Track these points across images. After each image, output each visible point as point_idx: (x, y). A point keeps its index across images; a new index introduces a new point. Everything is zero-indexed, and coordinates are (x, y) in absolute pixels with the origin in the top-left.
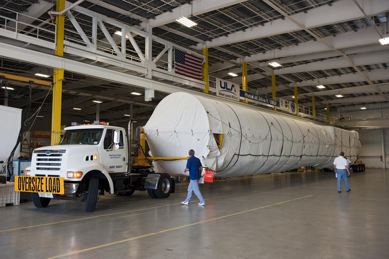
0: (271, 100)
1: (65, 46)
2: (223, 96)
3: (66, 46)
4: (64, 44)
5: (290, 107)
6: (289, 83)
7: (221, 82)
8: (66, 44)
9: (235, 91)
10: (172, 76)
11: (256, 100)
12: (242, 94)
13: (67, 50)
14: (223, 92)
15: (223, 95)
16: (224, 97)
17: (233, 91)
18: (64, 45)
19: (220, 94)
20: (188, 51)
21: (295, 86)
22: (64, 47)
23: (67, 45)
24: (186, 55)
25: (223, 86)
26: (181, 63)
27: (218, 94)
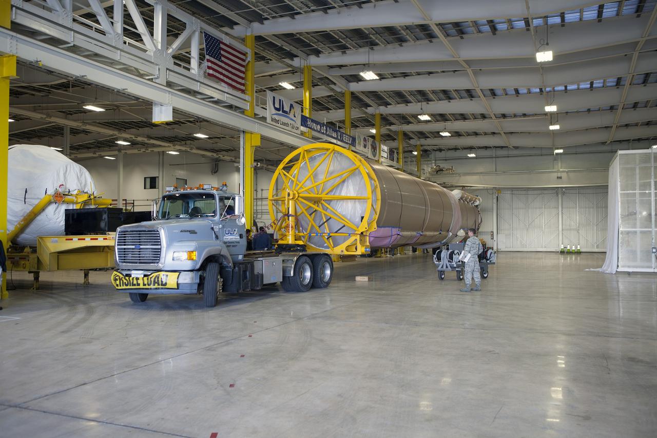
0: (344, 135)
1: (14, 8)
2: (277, 125)
3: (17, 8)
4: (13, 3)
5: (370, 147)
6: (367, 106)
7: (274, 98)
8: (15, 5)
9: (295, 117)
10: (198, 81)
11: (323, 133)
12: (304, 120)
13: (18, 16)
14: (277, 117)
15: (277, 121)
16: (279, 125)
17: (291, 116)
18: (12, 6)
19: (273, 120)
20: (224, 38)
21: (378, 112)
22: (12, 9)
23: (18, 6)
24: (222, 46)
25: (277, 106)
26: (216, 59)
27: (269, 120)
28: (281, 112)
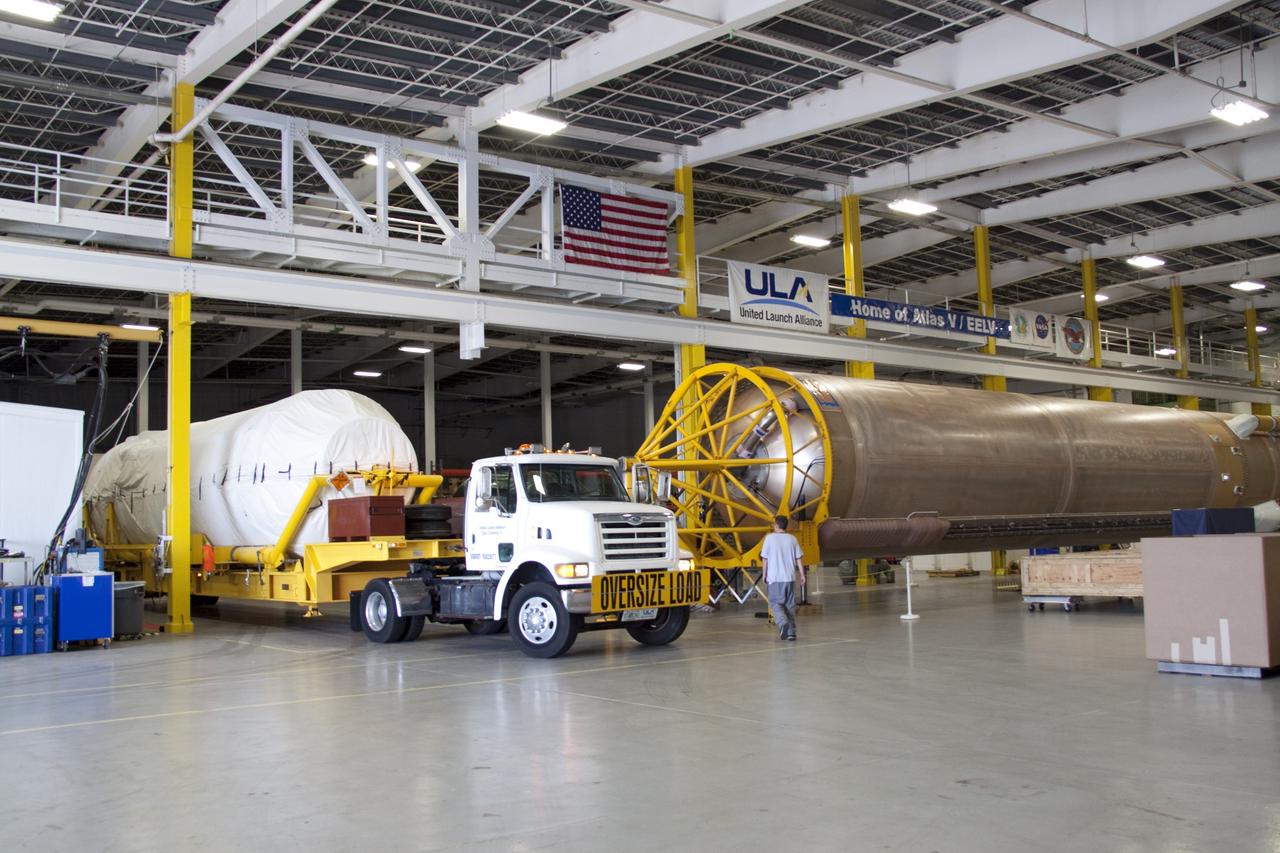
0: (969, 319)
1: (197, 226)
3: (201, 224)
4: (194, 220)
5: (1060, 335)
7: (748, 273)
8: (199, 221)
9: (809, 299)
11: (902, 322)
12: (840, 305)
13: (204, 236)
14: (757, 308)
15: (758, 315)
17: (800, 298)
18: (194, 223)
19: (744, 313)
21: (1086, 256)
22: (194, 229)
23: (203, 221)
24: (605, 202)
25: (757, 284)
26: (588, 228)
27: (735, 316)
28: (768, 296)
